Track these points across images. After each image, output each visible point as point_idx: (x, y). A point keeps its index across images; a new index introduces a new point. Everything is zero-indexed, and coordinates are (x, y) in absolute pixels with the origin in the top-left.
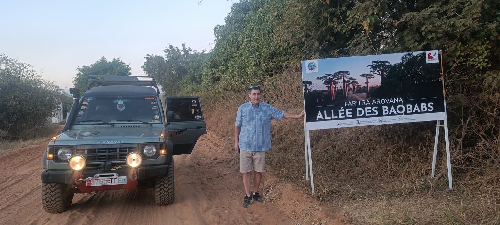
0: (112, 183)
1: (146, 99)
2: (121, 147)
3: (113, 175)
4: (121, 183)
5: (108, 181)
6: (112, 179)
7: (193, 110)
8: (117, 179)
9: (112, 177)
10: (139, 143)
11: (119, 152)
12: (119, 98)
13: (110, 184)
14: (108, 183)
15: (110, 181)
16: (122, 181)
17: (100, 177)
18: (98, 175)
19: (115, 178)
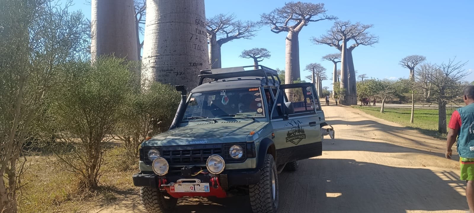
0: (195, 190)
1: (250, 90)
2: (205, 148)
3: (195, 182)
4: (204, 190)
5: (191, 187)
6: (194, 185)
7: (309, 98)
8: (200, 186)
9: (194, 184)
10: (223, 143)
11: (203, 154)
12: (223, 91)
13: (193, 191)
14: (191, 190)
15: (193, 187)
16: (205, 189)
17: (182, 182)
18: (180, 180)
19: (197, 185)
